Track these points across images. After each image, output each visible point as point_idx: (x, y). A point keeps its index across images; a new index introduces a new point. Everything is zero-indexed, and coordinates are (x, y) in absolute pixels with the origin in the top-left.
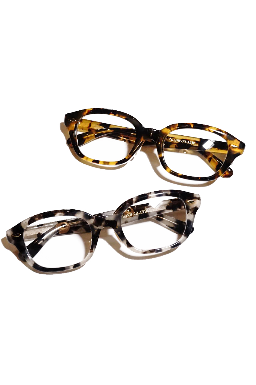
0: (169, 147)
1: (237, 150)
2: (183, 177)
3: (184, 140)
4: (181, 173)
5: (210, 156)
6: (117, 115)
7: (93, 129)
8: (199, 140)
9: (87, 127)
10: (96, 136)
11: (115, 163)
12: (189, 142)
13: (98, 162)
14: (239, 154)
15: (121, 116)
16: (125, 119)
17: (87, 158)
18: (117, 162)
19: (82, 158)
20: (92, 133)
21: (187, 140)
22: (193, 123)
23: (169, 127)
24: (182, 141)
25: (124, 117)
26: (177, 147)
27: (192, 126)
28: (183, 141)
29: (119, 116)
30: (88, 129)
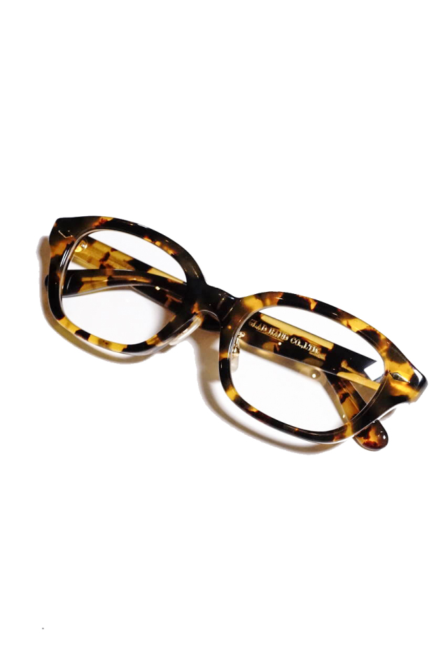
0: (261, 348)
1: (402, 388)
2: (259, 416)
3: (298, 338)
4: (257, 406)
5: (345, 390)
6: (158, 243)
7: (110, 266)
8: (330, 347)
9: (99, 259)
10: (109, 284)
11: (122, 349)
12: (307, 346)
13: (86, 335)
14: (404, 399)
15: (166, 248)
16: (173, 256)
17: (69, 323)
18: (126, 347)
19: (58, 321)
20: (104, 275)
21: (303, 341)
22: (316, 301)
23: (260, 296)
24: (292, 340)
25: (171, 252)
26: (278, 349)
27: (313, 306)
28: (294, 341)
29: (161, 247)
30: (99, 264)
